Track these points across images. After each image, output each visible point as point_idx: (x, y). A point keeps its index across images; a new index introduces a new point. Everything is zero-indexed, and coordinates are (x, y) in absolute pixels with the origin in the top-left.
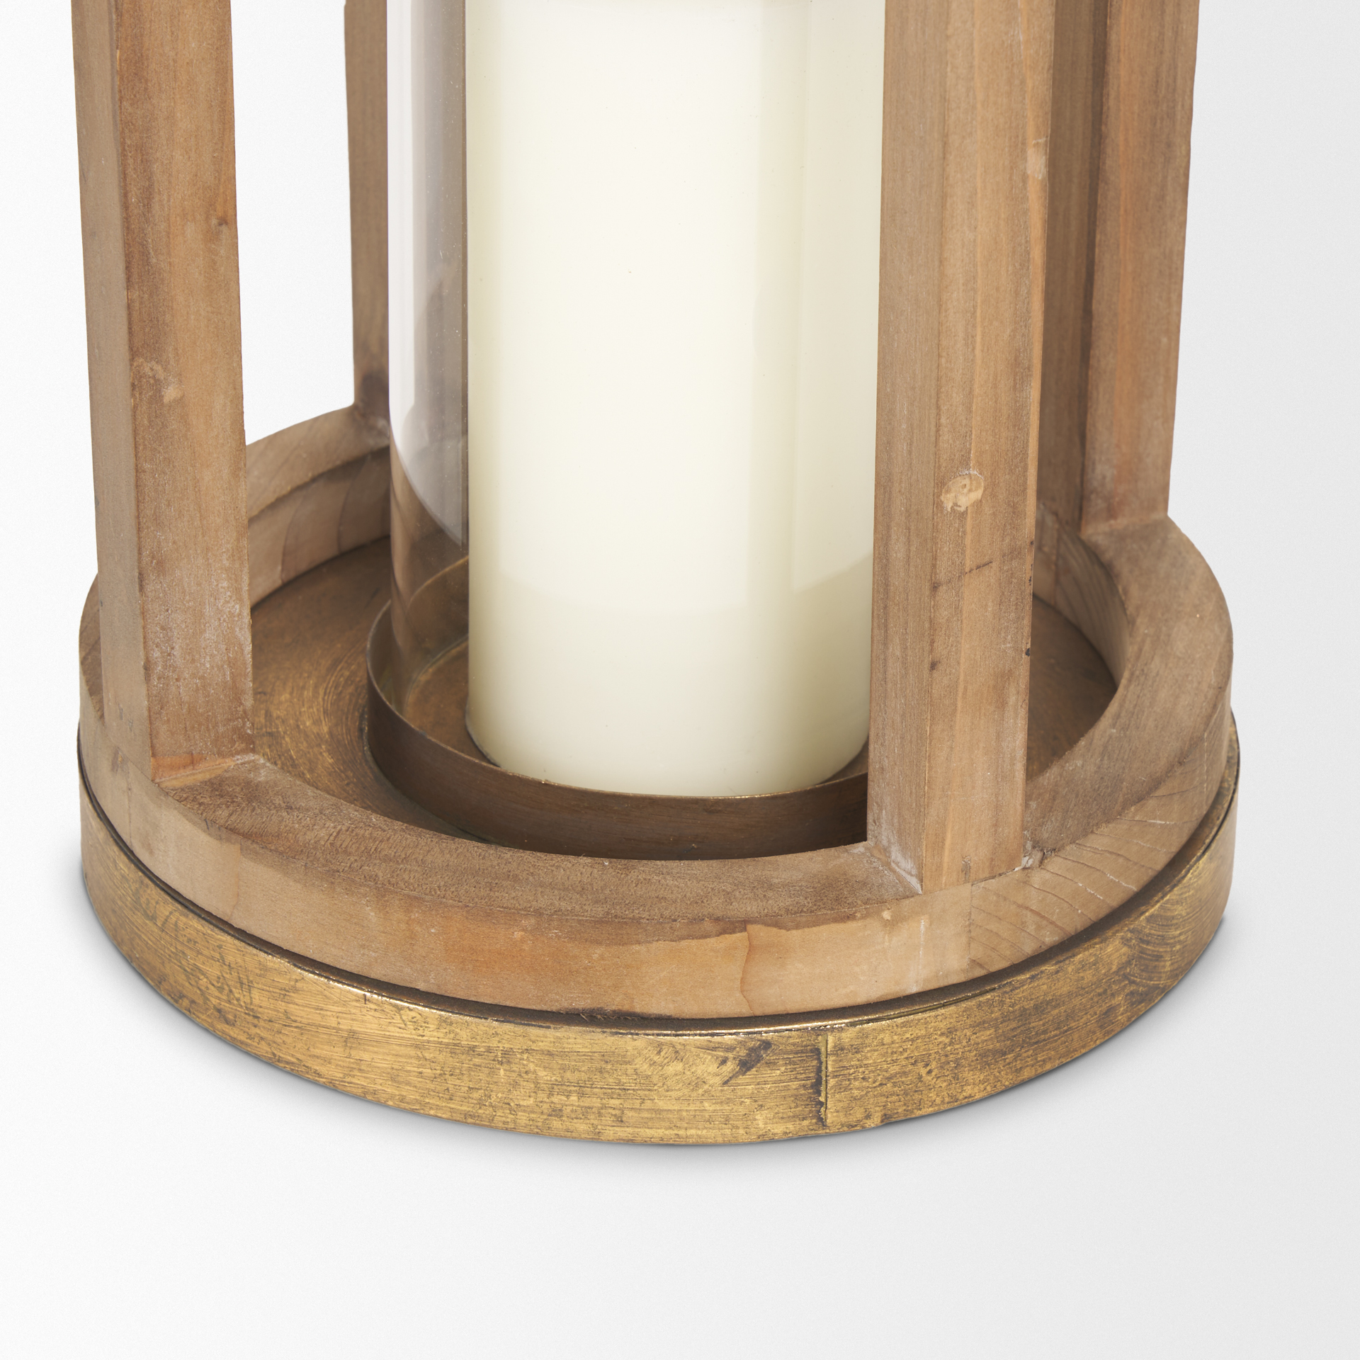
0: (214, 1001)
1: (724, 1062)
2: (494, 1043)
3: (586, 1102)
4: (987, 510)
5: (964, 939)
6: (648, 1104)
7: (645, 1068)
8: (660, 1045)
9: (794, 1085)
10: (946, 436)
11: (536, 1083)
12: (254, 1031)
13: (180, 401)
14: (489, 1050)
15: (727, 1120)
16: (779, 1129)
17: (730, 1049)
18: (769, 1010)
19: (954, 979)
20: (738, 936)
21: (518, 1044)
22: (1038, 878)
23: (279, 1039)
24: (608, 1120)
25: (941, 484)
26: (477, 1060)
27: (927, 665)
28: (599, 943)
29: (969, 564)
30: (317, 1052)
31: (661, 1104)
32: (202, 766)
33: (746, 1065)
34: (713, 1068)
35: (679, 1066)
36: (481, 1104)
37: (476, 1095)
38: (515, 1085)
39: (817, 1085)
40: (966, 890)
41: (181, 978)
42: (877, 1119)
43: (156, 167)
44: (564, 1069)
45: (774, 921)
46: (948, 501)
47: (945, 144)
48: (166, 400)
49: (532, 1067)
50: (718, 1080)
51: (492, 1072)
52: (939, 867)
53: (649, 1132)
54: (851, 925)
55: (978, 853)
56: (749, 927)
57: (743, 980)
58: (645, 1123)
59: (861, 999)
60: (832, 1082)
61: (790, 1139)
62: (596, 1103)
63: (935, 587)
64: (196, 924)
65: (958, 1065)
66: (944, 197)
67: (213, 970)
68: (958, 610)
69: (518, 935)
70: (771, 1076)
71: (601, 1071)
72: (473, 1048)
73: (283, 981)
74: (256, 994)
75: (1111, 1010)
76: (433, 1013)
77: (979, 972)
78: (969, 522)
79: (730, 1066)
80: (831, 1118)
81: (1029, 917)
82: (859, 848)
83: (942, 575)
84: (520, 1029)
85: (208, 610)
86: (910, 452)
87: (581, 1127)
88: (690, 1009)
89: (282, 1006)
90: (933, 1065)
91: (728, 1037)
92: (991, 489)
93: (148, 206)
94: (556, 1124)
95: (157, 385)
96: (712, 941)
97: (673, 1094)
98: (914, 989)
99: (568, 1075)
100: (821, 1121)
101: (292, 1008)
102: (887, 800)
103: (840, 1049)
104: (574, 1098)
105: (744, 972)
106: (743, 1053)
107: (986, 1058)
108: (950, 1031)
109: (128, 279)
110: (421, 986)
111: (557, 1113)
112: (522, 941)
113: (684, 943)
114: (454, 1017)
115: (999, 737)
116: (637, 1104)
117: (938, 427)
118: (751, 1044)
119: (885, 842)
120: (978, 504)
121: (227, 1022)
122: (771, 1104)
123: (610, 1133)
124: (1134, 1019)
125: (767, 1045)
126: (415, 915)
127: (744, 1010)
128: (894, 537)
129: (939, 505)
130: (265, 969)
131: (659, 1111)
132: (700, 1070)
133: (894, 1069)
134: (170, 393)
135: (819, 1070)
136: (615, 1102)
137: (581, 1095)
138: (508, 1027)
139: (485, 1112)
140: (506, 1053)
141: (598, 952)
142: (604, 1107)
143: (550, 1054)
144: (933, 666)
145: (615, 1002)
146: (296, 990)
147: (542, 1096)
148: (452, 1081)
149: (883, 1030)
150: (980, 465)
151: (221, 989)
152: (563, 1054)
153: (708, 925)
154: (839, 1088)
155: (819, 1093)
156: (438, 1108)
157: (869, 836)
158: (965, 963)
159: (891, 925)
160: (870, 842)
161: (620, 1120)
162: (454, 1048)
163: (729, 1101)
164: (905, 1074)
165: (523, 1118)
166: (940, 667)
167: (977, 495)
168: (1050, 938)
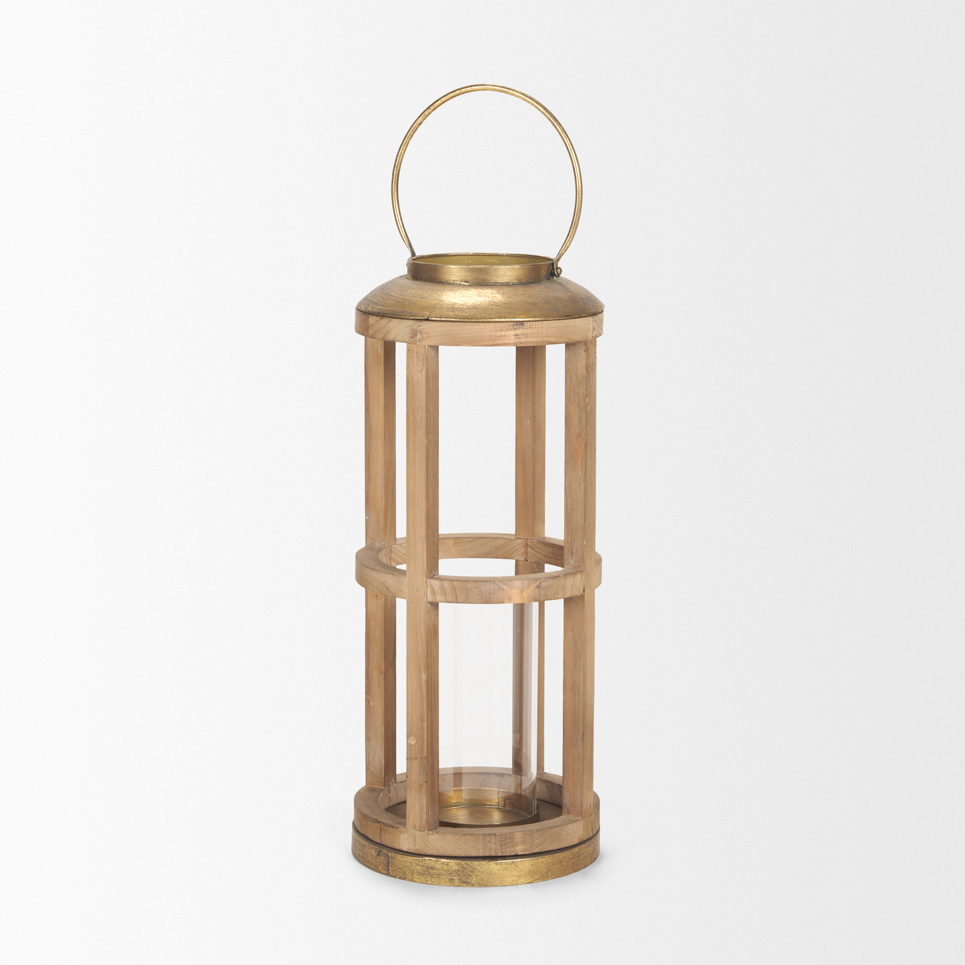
167: (415, 742)
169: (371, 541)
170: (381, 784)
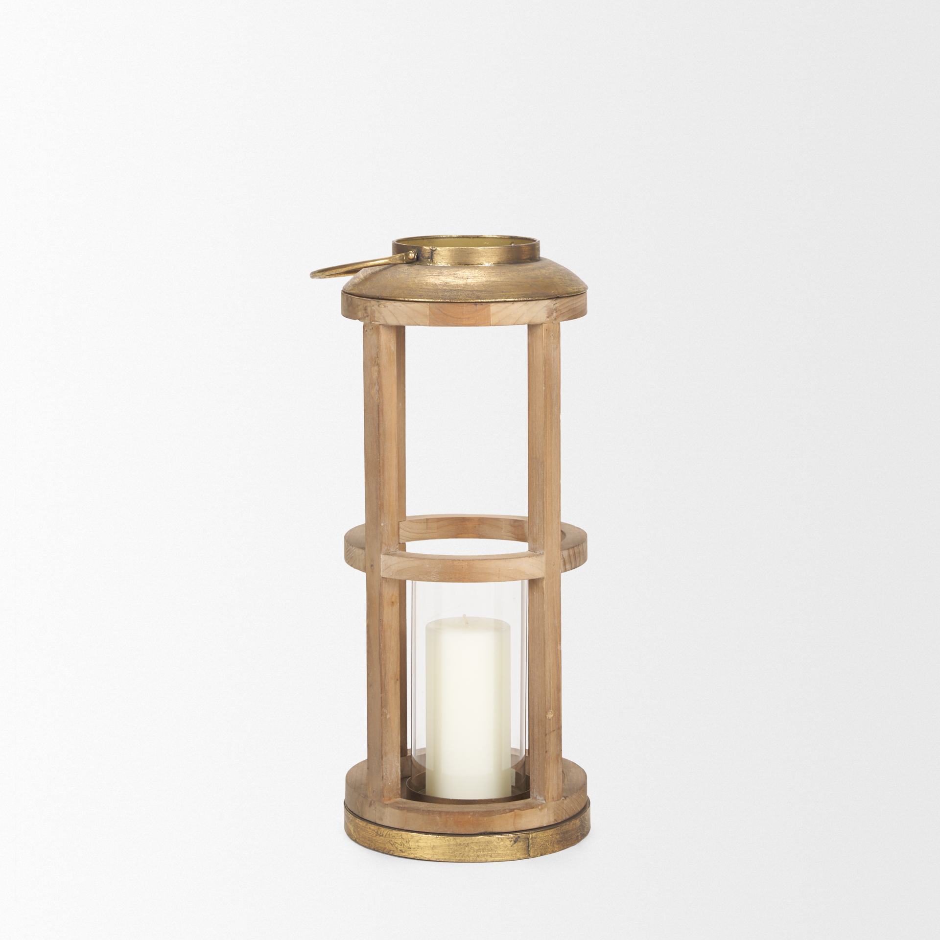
0: (400, 849)
1: (511, 841)
2: (465, 842)
3: (484, 853)
4: (554, 719)
5: (553, 814)
6: (497, 852)
7: (496, 844)
8: (499, 838)
9: (524, 846)
10: (547, 703)
11: (474, 850)
12: (410, 852)
13: (389, 718)
14: (464, 844)
15: (512, 855)
16: (522, 857)
17: (512, 838)
18: (519, 830)
19: (552, 823)
20: (513, 812)
21: (470, 842)
22: (565, 802)
23: (416, 852)
24: (489, 857)
25: (546, 713)
26: (461, 847)
27: (545, 752)
28: (486, 816)
29: (551, 730)
30: (425, 853)
31: (499, 852)
32: (391, 800)
33: (515, 842)
34: (509, 843)
35: (502, 843)
36: (462, 857)
37: (461, 855)
38: (470, 851)
39: (528, 846)
40: (553, 803)
41: (390, 846)
42: (539, 854)
43: (387, 668)
44: (480, 846)
45: (519, 809)
46: (548, 716)
47: (545, 643)
48: (387, 718)
49: (473, 846)
50: (510, 846)
51: (465, 849)
52: (548, 797)
53: (497, 859)
54: (534, 810)
55: (555, 795)
56: (515, 810)
57: (514, 823)
58: (496, 857)
59: (536, 827)
60: (531, 846)
61: (523, 859)
62: (486, 853)
63: (546, 735)
64: (395, 832)
65: (554, 843)
66: (545, 653)
67: (399, 841)
68: (550, 740)
69: (469, 817)
70: (520, 844)
71: (487, 845)
72: (460, 844)
73: (417, 838)
74: (410, 843)
75: (578, 836)
76: (452, 838)
77: (556, 822)
78: (551, 721)
79: (512, 842)
80: (531, 854)
81: (564, 811)
82: (529, 799)
83: (547, 732)
84: (470, 838)
85: (393, 765)
86: (538, 709)
87: (483, 859)
88: (504, 830)
89: (417, 844)
90: (549, 843)
91: (511, 836)
92: (554, 715)
93: (385, 676)
94: (478, 859)
95: (386, 714)
96: (508, 814)
97: (501, 849)
98: (545, 825)
99: (481, 847)
100: (529, 855)
101: (419, 844)
102: (535, 786)
103: (532, 838)
104: (482, 852)
105: (514, 821)
106: (515, 839)
107: (559, 842)
108: (552, 835)
109: (382, 692)
110: (449, 833)
111: (478, 856)
112: (470, 818)
113: (503, 815)
114: (456, 838)
115: (558, 769)
116: (494, 852)
117: (545, 700)
118: (516, 837)
119: (535, 796)
120: (552, 717)
121: (403, 852)
122: (520, 851)
123: (489, 860)
124: (581, 839)
125: (519, 837)
126: (448, 816)
127: (514, 830)
128: (535, 728)
129: (546, 717)
130: (413, 836)
131: (498, 854)
132: (506, 843)
133: (542, 843)
134: (388, 716)
135: (529, 843)
136: (490, 852)
137: (483, 851)
138: (468, 838)
139: (463, 859)
140: (468, 844)
141: (485, 819)
142: (488, 854)
143: (477, 843)
144: (546, 752)
145: (490, 830)
146: (420, 839)
147: (475, 853)
148: (456, 852)
149: (541, 834)
150: (552, 709)
151: (401, 845)
152: (480, 842)
153: (508, 811)
154: (533, 847)
155: (529, 848)
156: (453, 859)
157: (531, 797)
158: (553, 820)
159: (540, 810)
160: (531, 798)
161: (491, 857)
162: (456, 845)
163: (512, 850)
164: (544, 844)
165: (471, 858)
166: (548, 752)
167: (552, 715)
168: (568, 817)
169: (386, 548)
170: (398, 796)
